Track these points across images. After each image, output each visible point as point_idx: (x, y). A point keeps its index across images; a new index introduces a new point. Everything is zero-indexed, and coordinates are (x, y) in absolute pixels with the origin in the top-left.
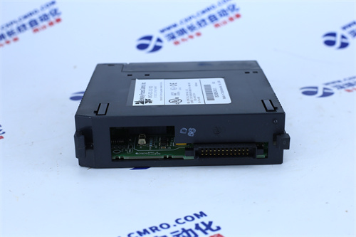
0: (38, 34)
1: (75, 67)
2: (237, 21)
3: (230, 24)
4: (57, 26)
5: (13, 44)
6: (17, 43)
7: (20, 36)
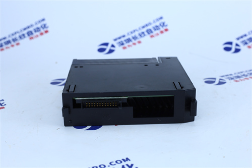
0: (32, 41)
1: (56, 63)
2: (166, 33)
3: (161, 36)
4: (45, 35)
5: (16, 47)
6: (19, 46)
7: (21, 42)
